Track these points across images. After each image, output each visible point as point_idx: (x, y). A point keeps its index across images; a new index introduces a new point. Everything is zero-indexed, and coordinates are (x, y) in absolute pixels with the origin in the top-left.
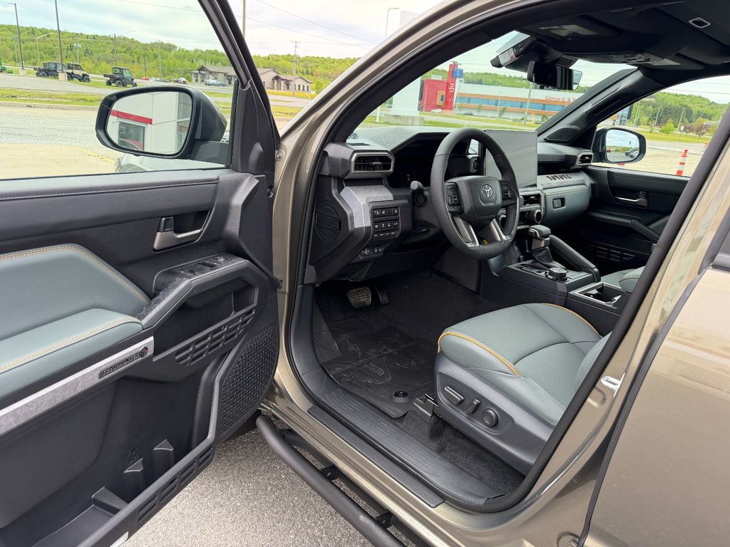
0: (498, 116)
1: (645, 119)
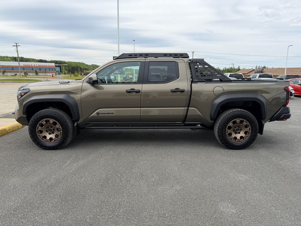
0: (2, 74)
1: (67, 72)
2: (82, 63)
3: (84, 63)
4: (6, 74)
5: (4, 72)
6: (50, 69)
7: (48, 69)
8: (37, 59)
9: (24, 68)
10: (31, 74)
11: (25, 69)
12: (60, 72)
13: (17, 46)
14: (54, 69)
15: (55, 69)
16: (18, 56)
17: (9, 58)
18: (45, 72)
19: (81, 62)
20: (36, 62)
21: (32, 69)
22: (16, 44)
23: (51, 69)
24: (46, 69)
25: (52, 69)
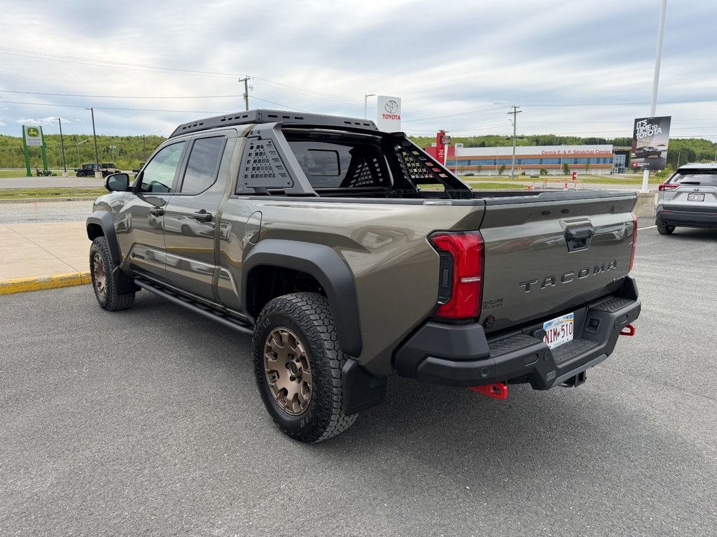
0: (498, 174)
2: (702, 140)
3: (706, 141)
4: (505, 173)
5: (502, 169)
6: (598, 159)
7: (595, 160)
8: (583, 136)
9: (541, 159)
10: (554, 172)
11: (544, 161)
12: (624, 167)
13: (515, 113)
14: (608, 160)
15: (612, 159)
16: (515, 134)
17: (525, 139)
18: (587, 168)
19: (699, 138)
20: (579, 144)
21: (557, 161)
22: (515, 107)
23: (602, 160)
24: (589, 159)
25: (605, 159)
